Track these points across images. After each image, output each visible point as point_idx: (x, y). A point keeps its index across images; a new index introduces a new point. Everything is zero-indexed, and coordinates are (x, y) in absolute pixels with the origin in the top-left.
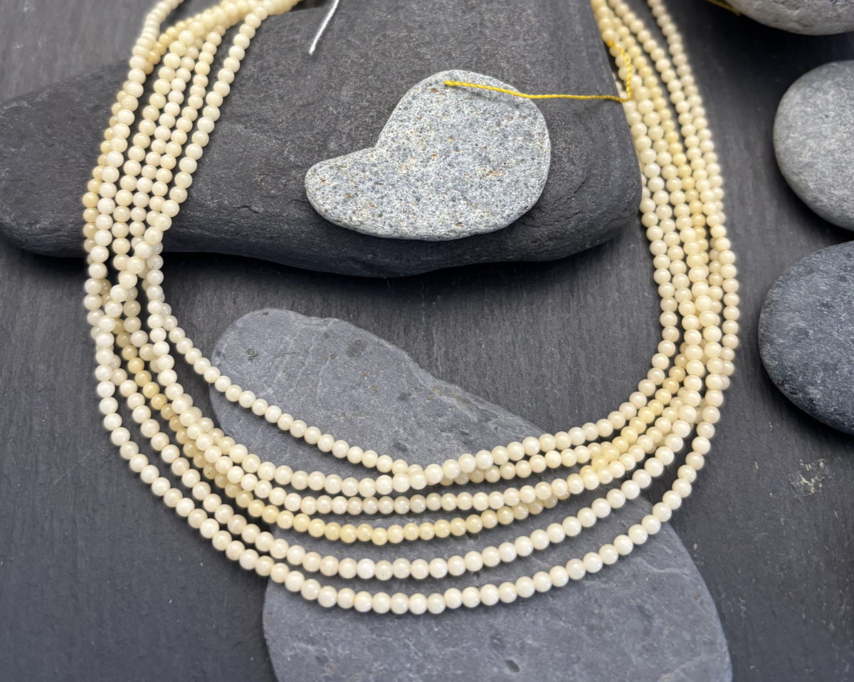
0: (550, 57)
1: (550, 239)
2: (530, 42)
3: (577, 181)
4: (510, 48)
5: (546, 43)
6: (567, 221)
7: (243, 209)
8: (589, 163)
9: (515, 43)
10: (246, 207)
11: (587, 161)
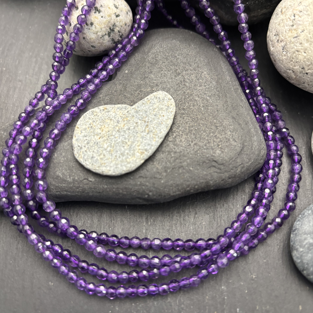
0: (217, 93)
1: (230, 178)
2: (207, 87)
3: (239, 149)
4: (199, 90)
5: (215, 86)
6: (236, 169)
7: (85, 181)
8: (243, 140)
9: (201, 88)
10: (86, 179)
11: (241, 139)
